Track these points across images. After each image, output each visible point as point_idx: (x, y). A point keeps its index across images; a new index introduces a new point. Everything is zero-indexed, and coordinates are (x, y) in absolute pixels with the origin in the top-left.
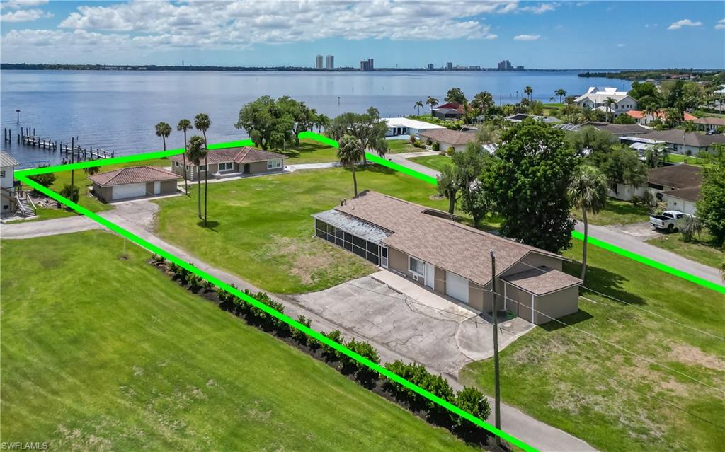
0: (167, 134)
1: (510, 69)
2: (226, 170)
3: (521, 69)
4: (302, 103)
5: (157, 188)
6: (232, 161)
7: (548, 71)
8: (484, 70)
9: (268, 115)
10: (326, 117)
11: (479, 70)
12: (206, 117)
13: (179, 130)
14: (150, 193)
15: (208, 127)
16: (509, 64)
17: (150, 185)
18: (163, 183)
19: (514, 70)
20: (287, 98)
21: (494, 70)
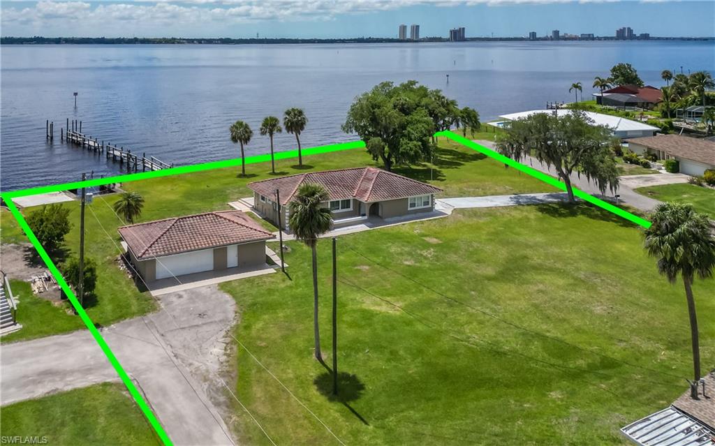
0: (247, 140)
1: (632, 37)
2: (340, 211)
3: (645, 37)
4: (437, 91)
5: (232, 257)
6: (351, 198)
7: (683, 39)
8: (599, 39)
9: (395, 113)
10: (474, 111)
11: (593, 39)
12: (300, 113)
13: (263, 133)
14: (220, 268)
15: (302, 128)
16: (630, 31)
17: (220, 252)
18: (243, 246)
19: (638, 38)
20: (413, 83)
21: (611, 38)
